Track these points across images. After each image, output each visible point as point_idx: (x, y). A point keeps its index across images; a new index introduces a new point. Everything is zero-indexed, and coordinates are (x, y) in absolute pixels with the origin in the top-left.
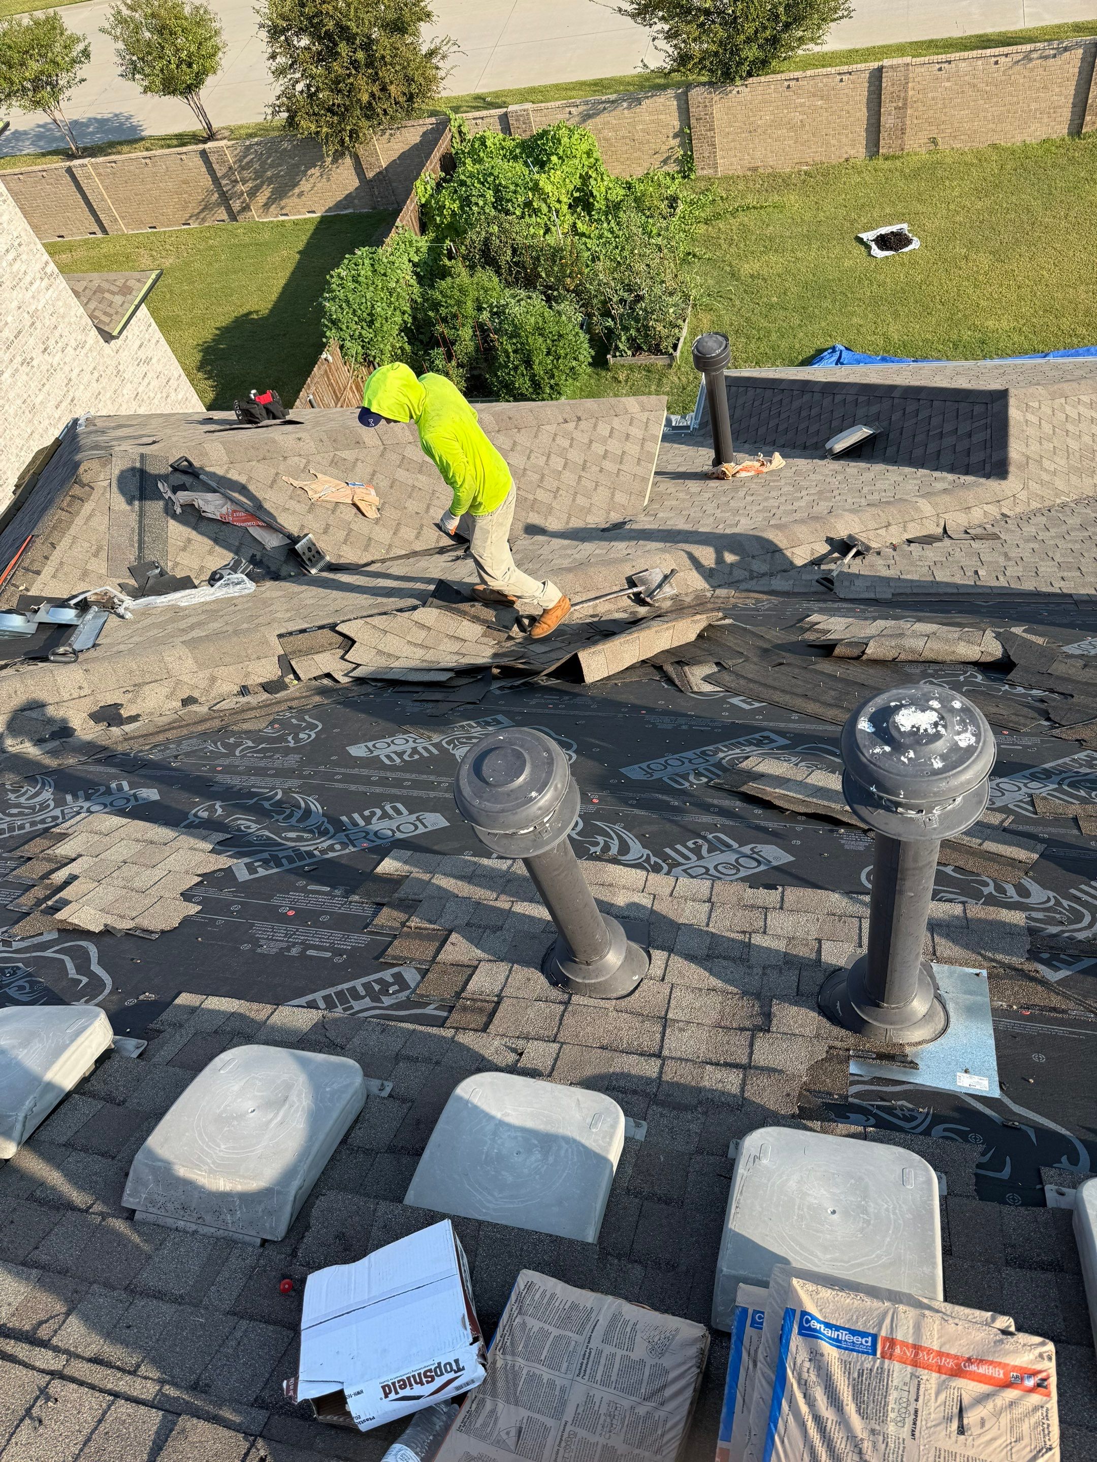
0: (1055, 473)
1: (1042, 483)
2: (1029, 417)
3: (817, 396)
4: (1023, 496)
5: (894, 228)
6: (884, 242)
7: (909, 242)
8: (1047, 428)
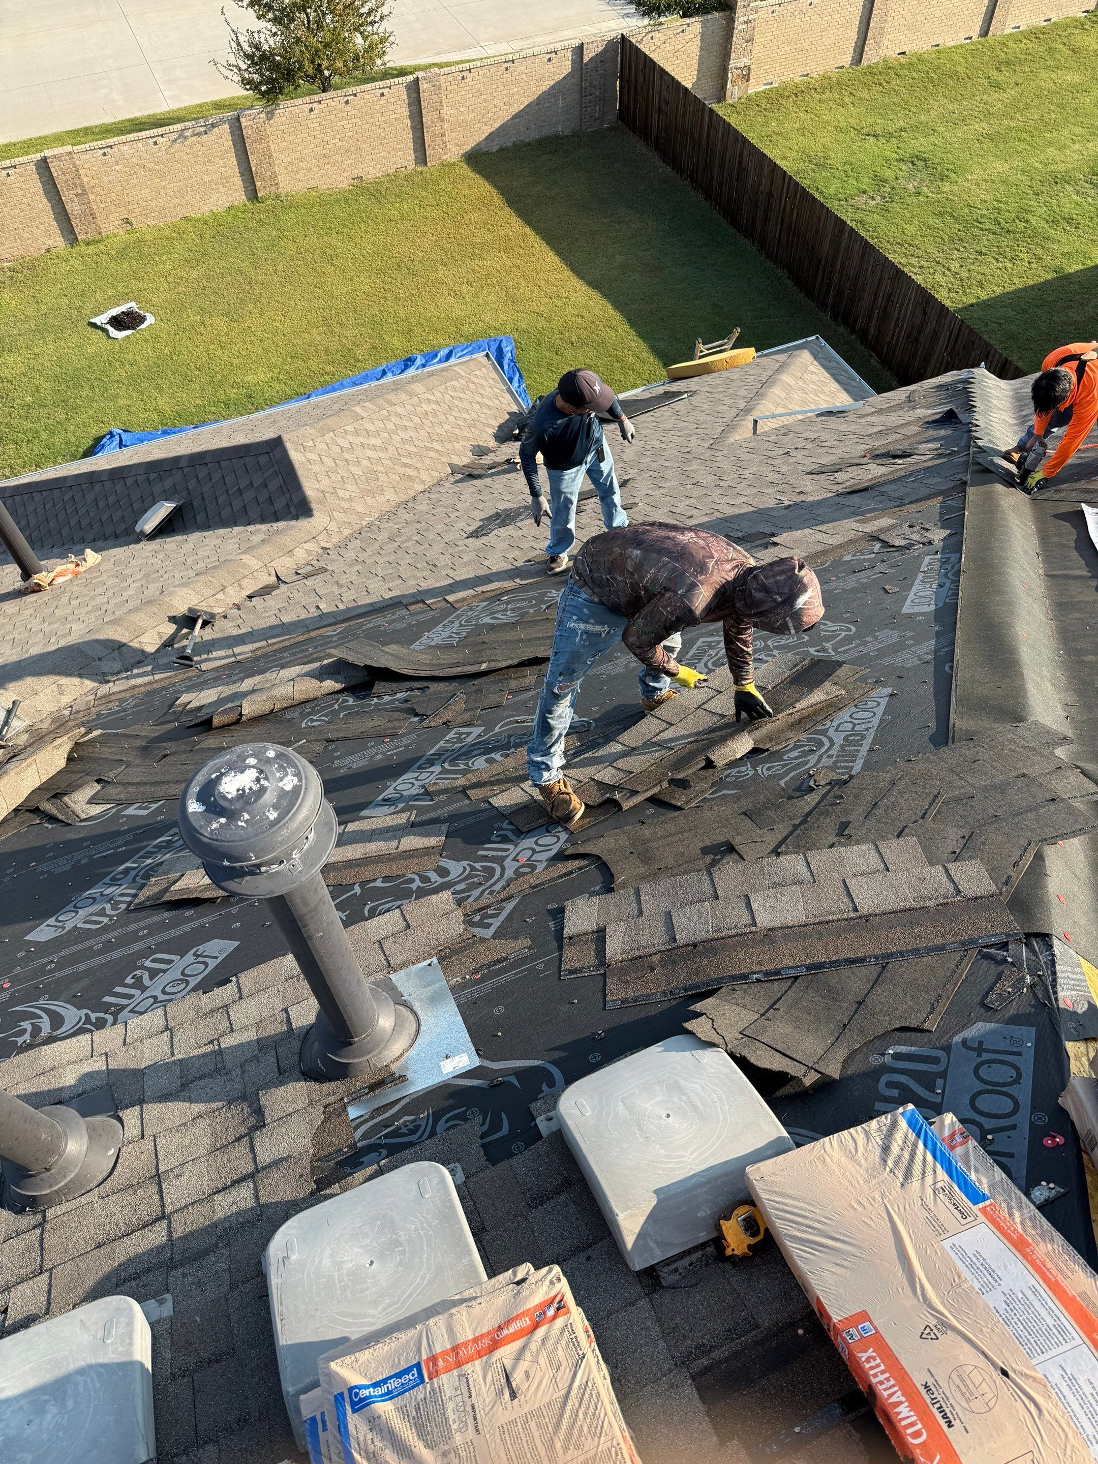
0: (351, 500)
1: (344, 511)
2: (310, 455)
3: (108, 485)
4: (333, 527)
5: (124, 308)
6: (118, 322)
7: (142, 319)
8: (329, 462)
